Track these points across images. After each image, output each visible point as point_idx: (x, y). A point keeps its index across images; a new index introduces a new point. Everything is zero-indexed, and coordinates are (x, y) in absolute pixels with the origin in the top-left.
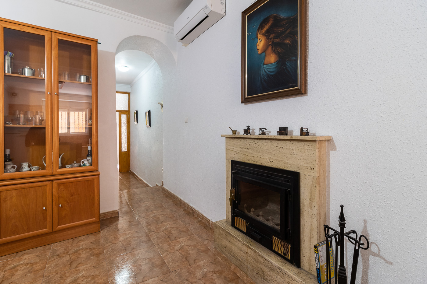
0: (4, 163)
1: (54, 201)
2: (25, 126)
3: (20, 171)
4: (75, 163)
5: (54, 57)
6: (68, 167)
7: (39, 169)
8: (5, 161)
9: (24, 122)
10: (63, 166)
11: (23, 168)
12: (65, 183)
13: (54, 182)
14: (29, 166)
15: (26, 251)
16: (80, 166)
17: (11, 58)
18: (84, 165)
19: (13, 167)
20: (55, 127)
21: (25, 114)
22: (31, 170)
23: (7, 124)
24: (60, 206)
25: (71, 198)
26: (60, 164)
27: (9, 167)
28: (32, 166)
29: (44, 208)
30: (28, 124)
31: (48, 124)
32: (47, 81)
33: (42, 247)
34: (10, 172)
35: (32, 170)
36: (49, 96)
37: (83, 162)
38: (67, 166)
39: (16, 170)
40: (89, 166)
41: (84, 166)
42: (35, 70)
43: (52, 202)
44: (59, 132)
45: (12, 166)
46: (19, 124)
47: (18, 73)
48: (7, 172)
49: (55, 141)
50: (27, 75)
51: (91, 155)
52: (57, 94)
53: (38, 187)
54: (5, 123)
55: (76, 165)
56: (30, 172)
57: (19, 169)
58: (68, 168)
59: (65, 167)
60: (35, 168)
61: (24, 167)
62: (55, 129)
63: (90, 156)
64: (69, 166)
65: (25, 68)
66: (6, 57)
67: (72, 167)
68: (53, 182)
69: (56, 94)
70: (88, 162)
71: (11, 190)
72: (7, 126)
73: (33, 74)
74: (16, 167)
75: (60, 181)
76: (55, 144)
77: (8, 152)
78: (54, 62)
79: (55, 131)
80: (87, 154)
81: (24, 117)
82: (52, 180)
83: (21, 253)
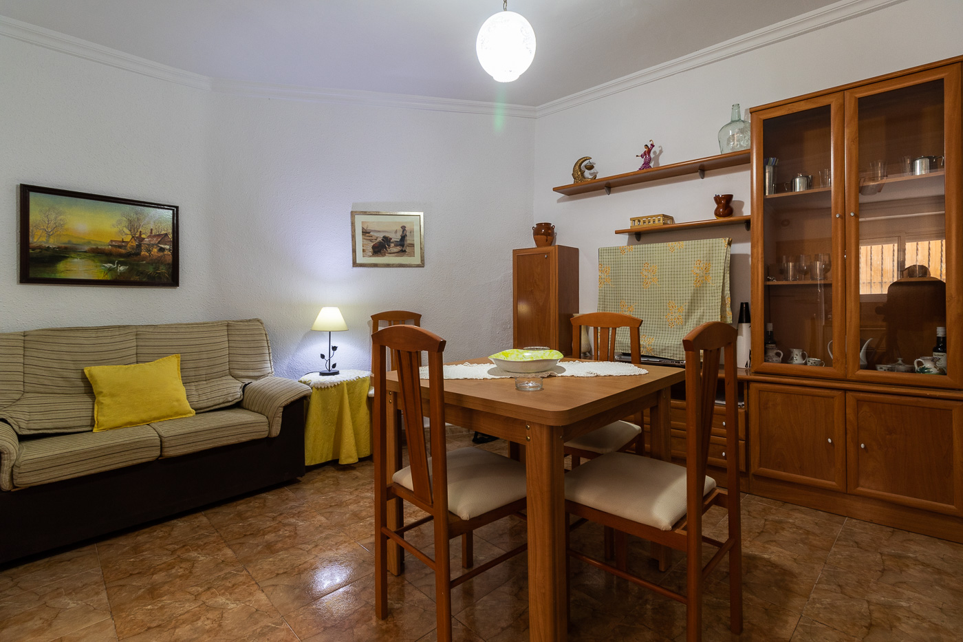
0: (765, 345)
1: (848, 431)
2: (795, 283)
3: (788, 363)
4: (900, 362)
5: (848, 140)
6: (881, 368)
7: (821, 365)
8: (766, 343)
9: (794, 276)
10: (870, 366)
11: (793, 357)
12: (873, 402)
13: (849, 395)
14: (803, 357)
15: (799, 507)
16: (912, 371)
17: (774, 167)
18: (923, 370)
19: (778, 354)
20: (850, 283)
21: (797, 260)
22: (806, 364)
23: (769, 280)
24: (862, 446)
25: (888, 436)
26: (863, 361)
27: (772, 353)
28: (809, 357)
29: (830, 440)
30: (800, 279)
31: (837, 278)
32: (835, 191)
33: (826, 514)
34: (772, 362)
35: (809, 364)
36: (840, 221)
37: (920, 364)
38: (878, 367)
39: (782, 359)
40: (937, 374)
41: (924, 372)
42: (812, 177)
43: (846, 434)
44: (861, 293)
45: (775, 351)
46: (786, 279)
47: (784, 191)
48: (768, 361)
49: (851, 312)
50: (800, 188)
51: (944, 350)
52: (855, 214)
53: (819, 396)
54: (766, 279)
55: (902, 368)
56: (804, 367)
57: (787, 359)
58: (882, 372)
59: (875, 369)
60: (812, 360)
61: (795, 356)
62: (850, 286)
63: (942, 352)
64: (885, 367)
65: (796, 177)
66: (767, 167)
67: (891, 370)
68: (847, 394)
69: (852, 214)
70: (935, 364)
71: (775, 392)
72: (770, 283)
73: (809, 185)
74: (782, 354)
75: (862, 395)
76: (851, 318)
77: (770, 327)
78: (849, 150)
79: (850, 291)
80: (935, 345)
81: (794, 266)
82: (845, 390)
83: (790, 506)
